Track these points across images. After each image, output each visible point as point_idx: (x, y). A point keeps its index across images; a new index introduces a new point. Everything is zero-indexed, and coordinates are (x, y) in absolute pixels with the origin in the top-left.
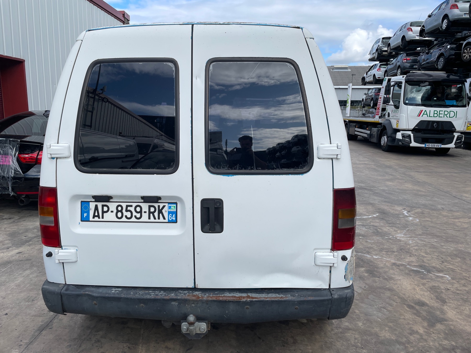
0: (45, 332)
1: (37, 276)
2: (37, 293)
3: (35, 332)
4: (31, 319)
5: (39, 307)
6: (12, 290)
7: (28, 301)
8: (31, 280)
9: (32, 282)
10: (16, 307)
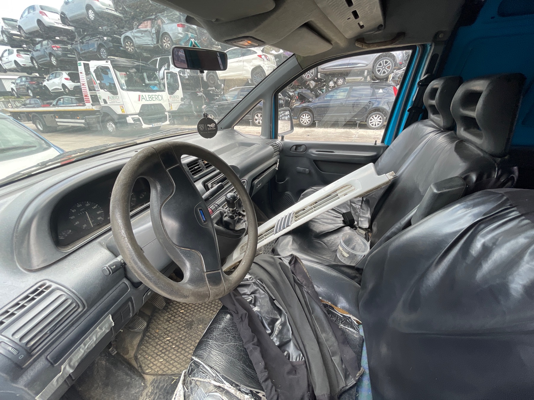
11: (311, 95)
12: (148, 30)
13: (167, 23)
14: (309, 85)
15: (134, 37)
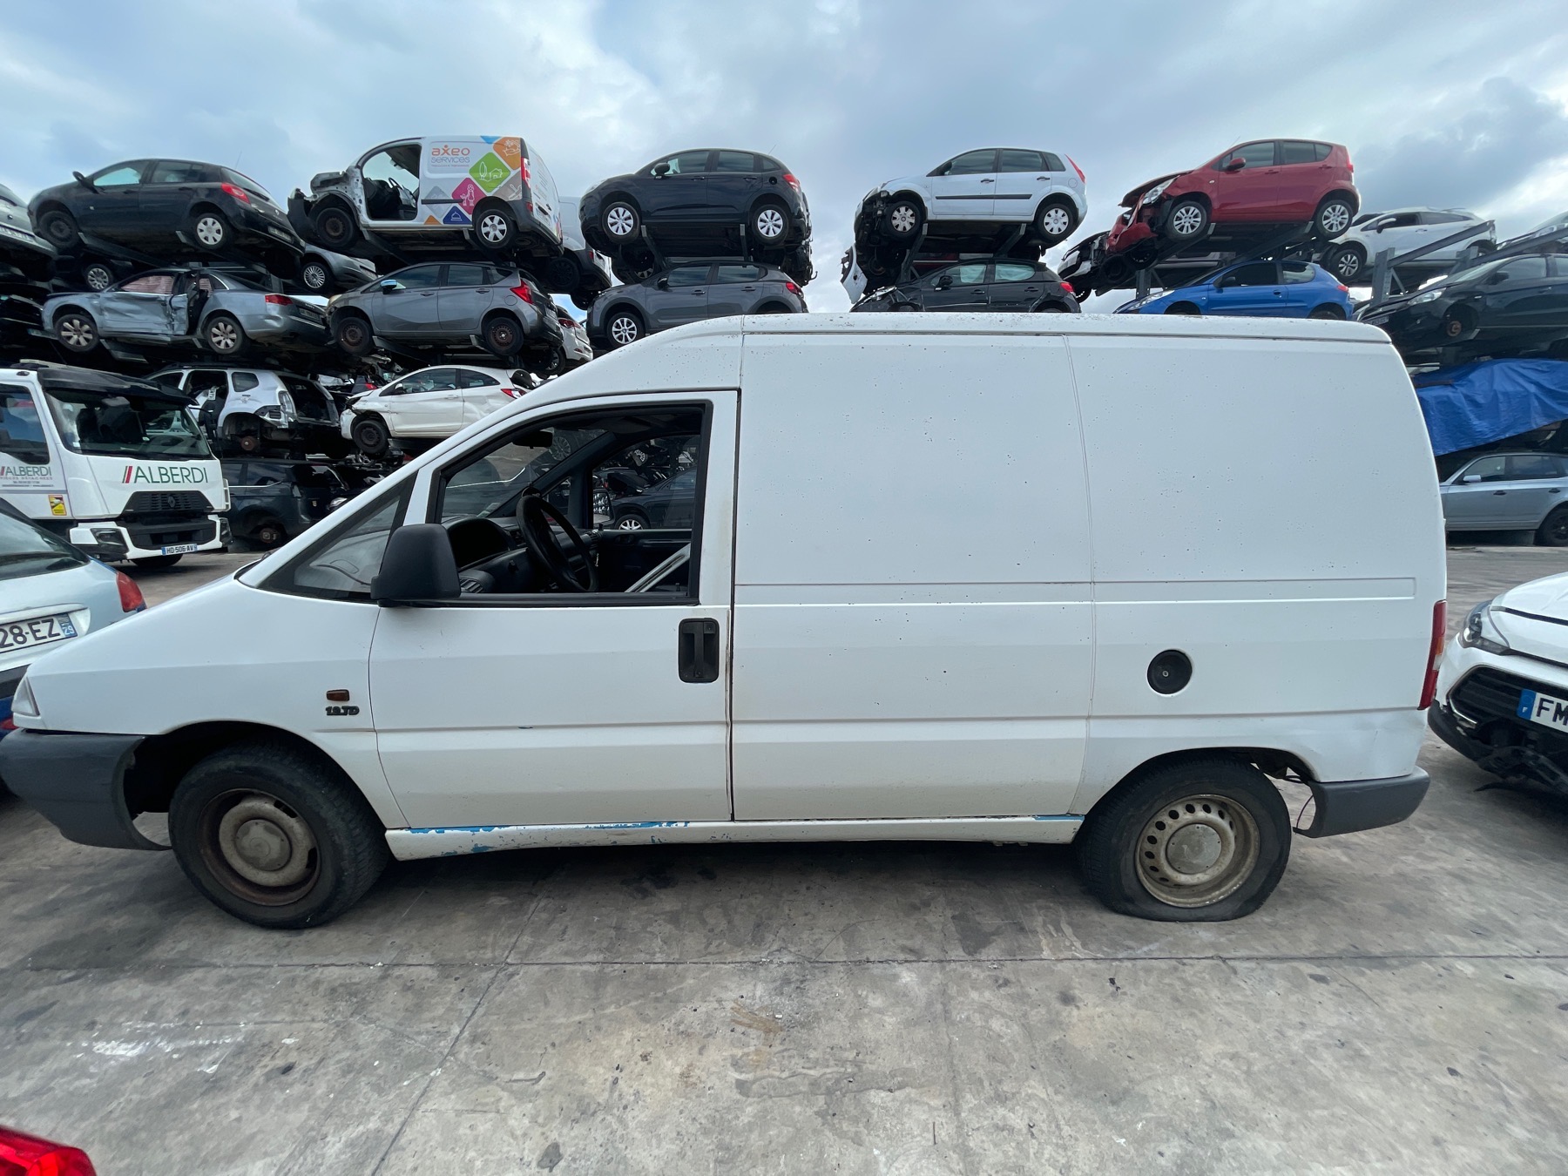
0: (1373, 950)
1: (1253, 1124)
2: (1313, 1057)
3: (1396, 968)
4: (1386, 1001)
5: (1341, 1009)
6: (1390, 1153)
7: (1358, 1054)
8: (1288, 1125)
9: (1294, 1116)
10: (1409, 1068)
11: (638, 480)
12: (158, 297)
13: (231, 291)
14: (631, 458)
15: (101, 310)
